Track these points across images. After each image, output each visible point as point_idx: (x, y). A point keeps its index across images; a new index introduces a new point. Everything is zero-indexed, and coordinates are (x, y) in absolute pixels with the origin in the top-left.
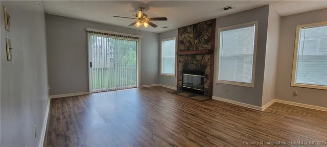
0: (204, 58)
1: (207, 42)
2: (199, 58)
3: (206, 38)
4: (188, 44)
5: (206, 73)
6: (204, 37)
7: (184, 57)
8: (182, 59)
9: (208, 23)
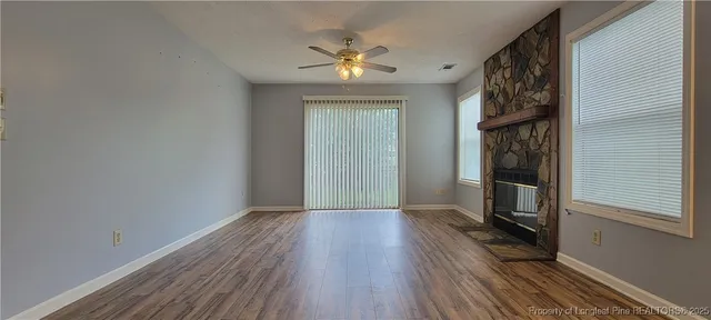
0: (534, 133)
1: (540, 83)
2: (524, 133)
3: (538, 73)
4: (501, 99)
5: (540, 177)
6: (532, 73)
7: (494, 134)
8: (491, 141)
9: (542, 28)
